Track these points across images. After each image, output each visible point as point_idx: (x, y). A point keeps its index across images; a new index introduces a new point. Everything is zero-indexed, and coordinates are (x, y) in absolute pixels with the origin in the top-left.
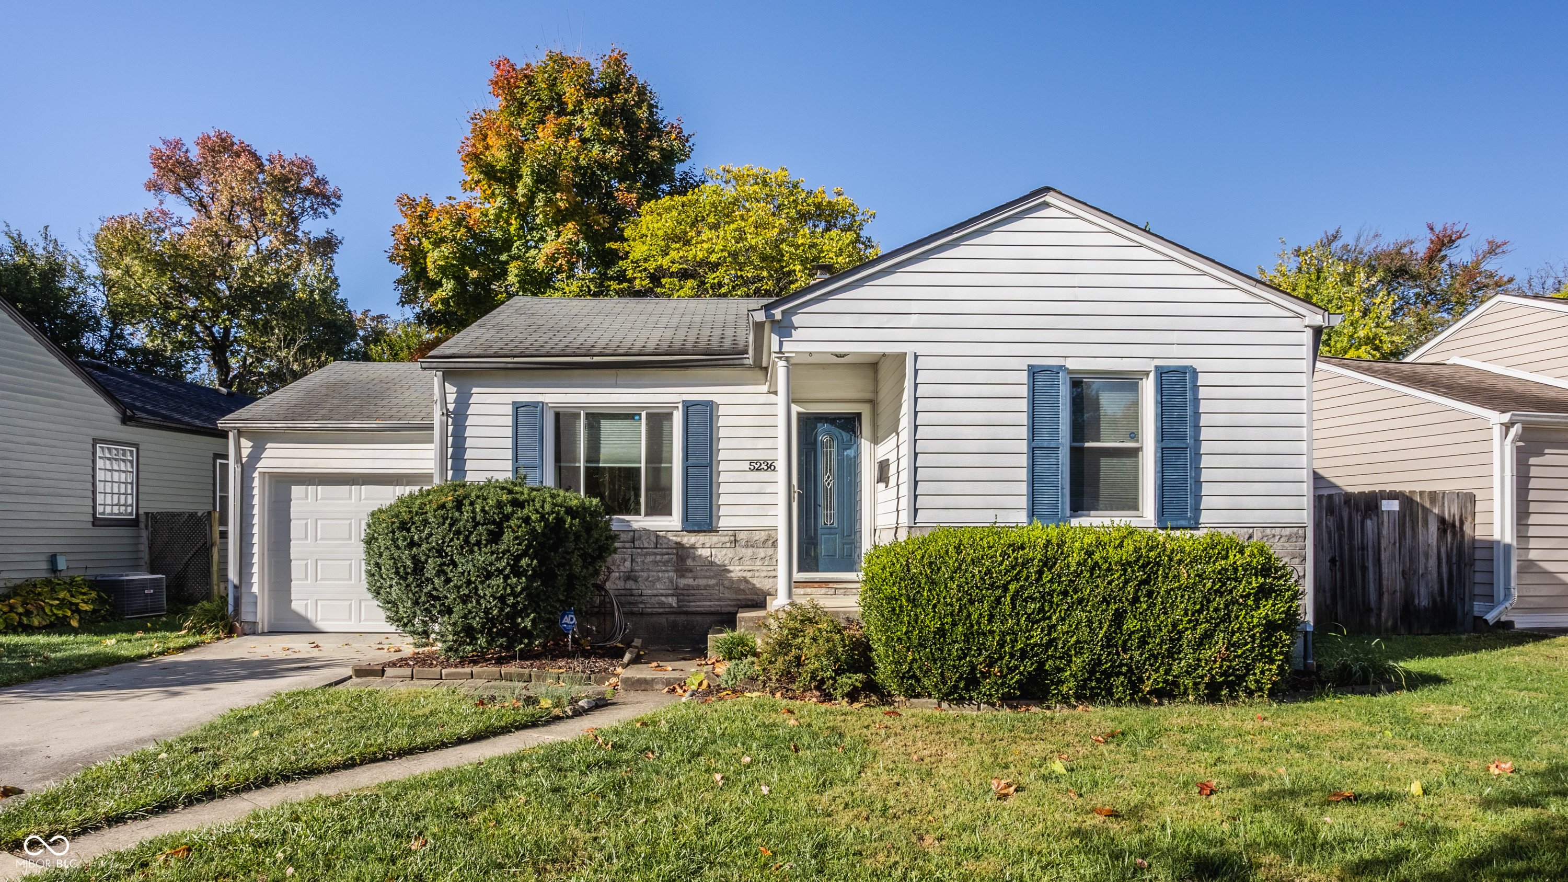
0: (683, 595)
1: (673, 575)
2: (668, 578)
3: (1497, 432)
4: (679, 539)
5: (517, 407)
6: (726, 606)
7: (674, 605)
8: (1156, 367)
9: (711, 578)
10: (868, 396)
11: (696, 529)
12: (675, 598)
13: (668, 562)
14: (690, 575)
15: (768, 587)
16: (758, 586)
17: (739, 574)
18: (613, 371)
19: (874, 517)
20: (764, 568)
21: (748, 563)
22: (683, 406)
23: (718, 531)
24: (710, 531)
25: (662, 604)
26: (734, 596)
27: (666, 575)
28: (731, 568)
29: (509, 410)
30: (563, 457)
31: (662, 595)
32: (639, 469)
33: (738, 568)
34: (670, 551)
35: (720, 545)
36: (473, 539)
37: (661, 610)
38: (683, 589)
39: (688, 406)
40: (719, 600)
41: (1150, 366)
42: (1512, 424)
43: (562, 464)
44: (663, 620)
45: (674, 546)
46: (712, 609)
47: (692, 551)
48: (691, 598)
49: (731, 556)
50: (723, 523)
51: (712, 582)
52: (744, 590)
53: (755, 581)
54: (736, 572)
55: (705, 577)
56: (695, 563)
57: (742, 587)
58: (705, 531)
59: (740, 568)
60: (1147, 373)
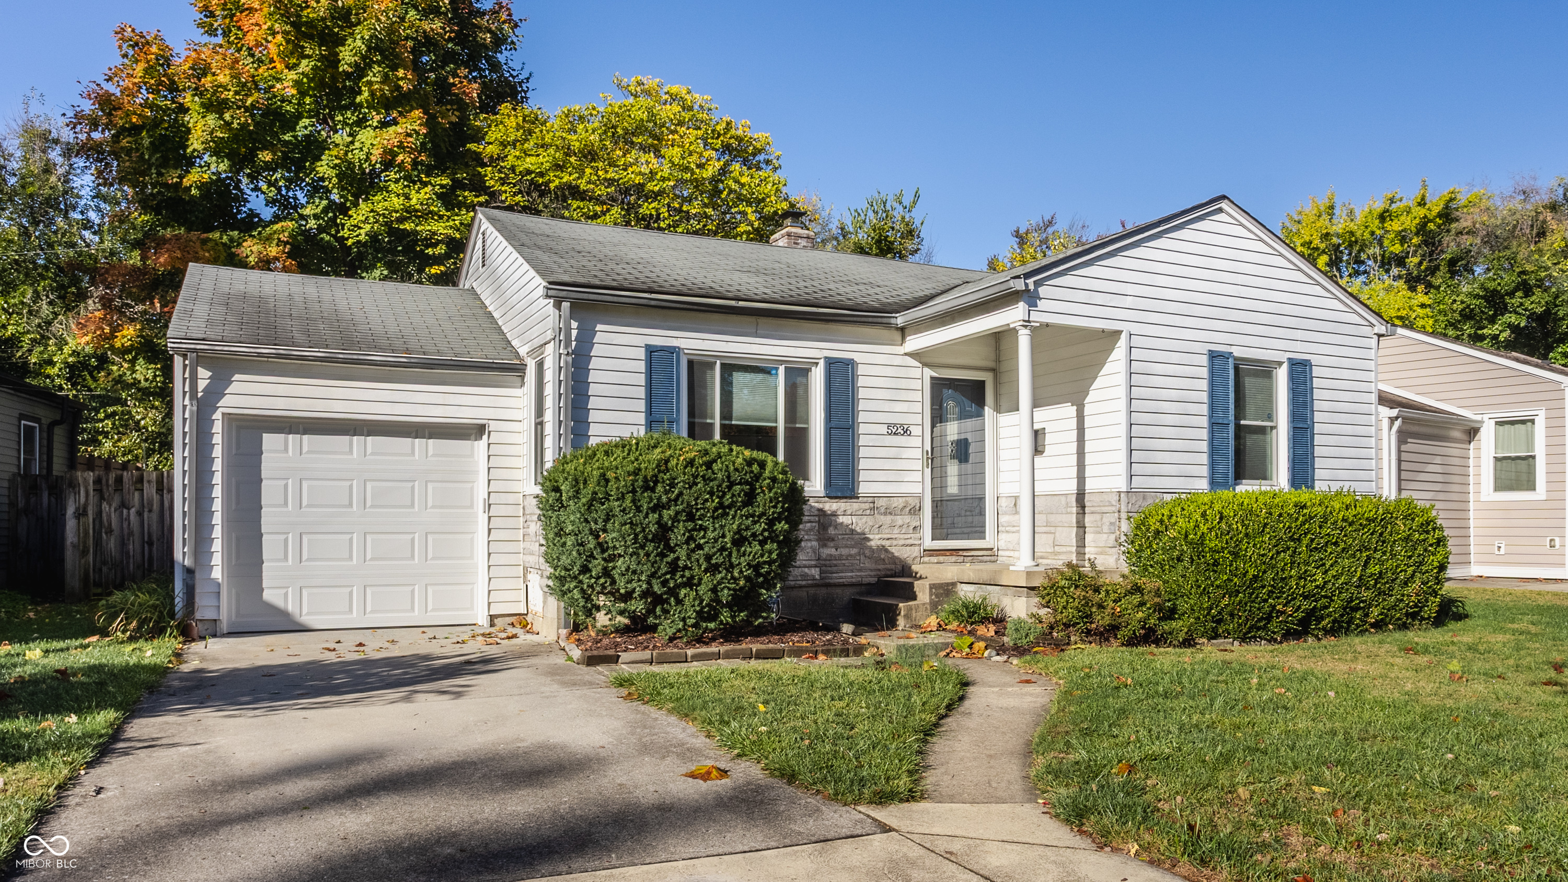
0: (826, 566)
1: (815, 544)
2: (811, 547)
3: (1385, 423)
4: (820, 506)
5: (651, 350)
6: (866, 576)
7: (817, 577)
8: (1289, 359)
9: (853, 547)
10: (991, 364)
11: (839, 494)
12: (818, 569)
13: (811, 530)
14: (832, 544)
15: (905, 556)
16: (896, 554)
17: (879, 543)
18: (752, 319)
19: (997, 484)
20: (902, 536)
21: (887, 531)
22: (826, 362)
23: (858, 498)
24: (851, 498)
25: (806, 575)
26: (873, 566)
27: (809, 544)
28: (871, 537)
29: (641, 354)
30: (697, 412)
31: (805, 567)
32: (775, 429)
33: (877, 537)
34: (812, 518)
35: (860, 513)
36: (727, 500)
37: (804, 583)
38: (826, 560)
39: (831, 363)
40: (860, 570)
41: (1283, 357)
42: (1397, 418)
43: (697, 420)
44: (803, 594)
45: (816, 513)
46: (854, 580)
47: (833, 518)
48: (835, 569)
49: (871, 524)
50: (864, 489)
51: (854, 551)
52: (884, 560)
53: (894, 550)
54: (875, 541)
55: (846, 546)
56: (837, 532)
57: (882, 556)
58: (846, 498)
59: (880, 536)
60: (1280, 364)
